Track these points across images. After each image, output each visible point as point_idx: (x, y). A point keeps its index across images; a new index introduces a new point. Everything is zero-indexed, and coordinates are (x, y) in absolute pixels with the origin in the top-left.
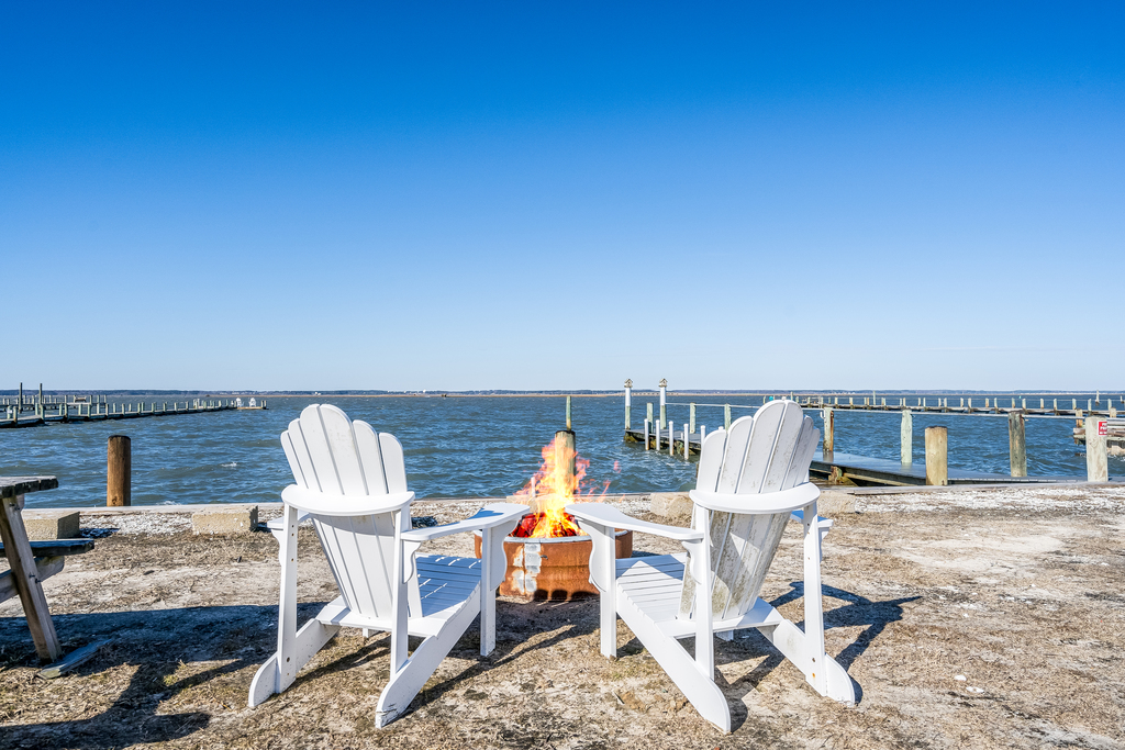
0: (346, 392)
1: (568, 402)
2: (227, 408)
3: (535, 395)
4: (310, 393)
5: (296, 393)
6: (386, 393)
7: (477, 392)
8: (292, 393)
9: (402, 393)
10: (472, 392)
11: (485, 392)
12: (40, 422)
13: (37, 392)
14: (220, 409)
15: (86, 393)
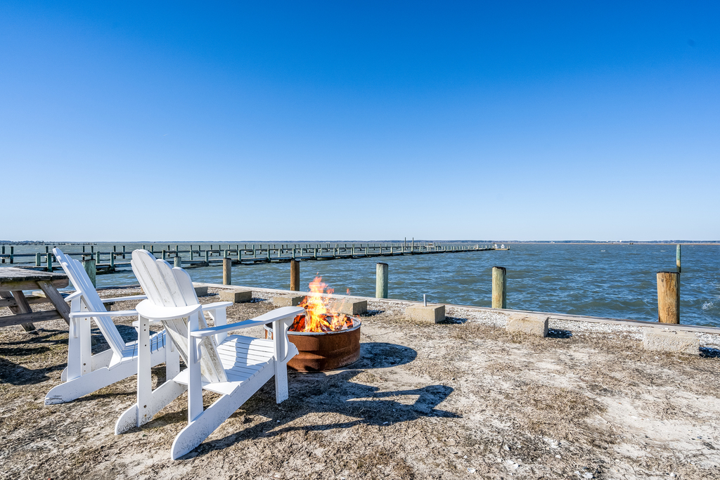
0: (570, 242)
1: (678, 248)
2: (490, 249)
3: (709, 243)
4: (548, 242)
5: (541, 242)
6: (594, 242)
7: (660, 242)
8: (538, 242)
9: (605, 242)
10: (656, 242)
11: (666, 242)
12: (402, 254)
13: (403, 242)
14: (486, 250)
15: (432, 242)
